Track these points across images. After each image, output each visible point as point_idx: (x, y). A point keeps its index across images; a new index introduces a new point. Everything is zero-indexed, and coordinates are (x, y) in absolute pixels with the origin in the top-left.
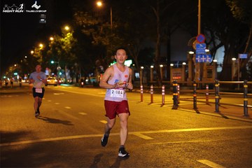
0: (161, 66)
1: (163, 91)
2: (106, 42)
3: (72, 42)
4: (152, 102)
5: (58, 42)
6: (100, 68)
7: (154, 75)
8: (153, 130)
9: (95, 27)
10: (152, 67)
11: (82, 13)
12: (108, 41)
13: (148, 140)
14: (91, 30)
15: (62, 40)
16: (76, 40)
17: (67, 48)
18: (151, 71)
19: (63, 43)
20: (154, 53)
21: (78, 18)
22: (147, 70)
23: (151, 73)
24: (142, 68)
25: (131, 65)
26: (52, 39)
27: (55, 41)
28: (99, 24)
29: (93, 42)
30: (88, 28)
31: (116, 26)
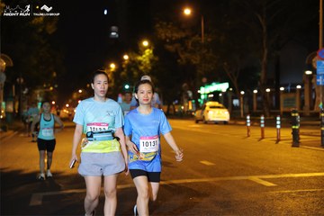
0: (268, 90)
1: (278, 122)
2: (196, 60)
3: (151, 61)
4: (263, 138)
5: (134, 62)
6: (187, 94)
7: (258, 102)
8: (274, 174)
9: (181, 41)
10: (255, 91)
11: (165, 23)
12: (198, 58)
13: (271, 187)
14: (177, 45)
15: (140, 58)
16: (156, 59)
17: (146, 68)
18: (255, 96)
19: (140, 62)
20: (260, 74)
21: (161, 30)
22: (249, 96)
23: (255, 100)
24: (243, 93)
25: (228, 90)
26: (126, 57)
27: (130, 59)
28: (187, 38)
29: (179, 61)
30: (172, 42)
31: (209, 40)
